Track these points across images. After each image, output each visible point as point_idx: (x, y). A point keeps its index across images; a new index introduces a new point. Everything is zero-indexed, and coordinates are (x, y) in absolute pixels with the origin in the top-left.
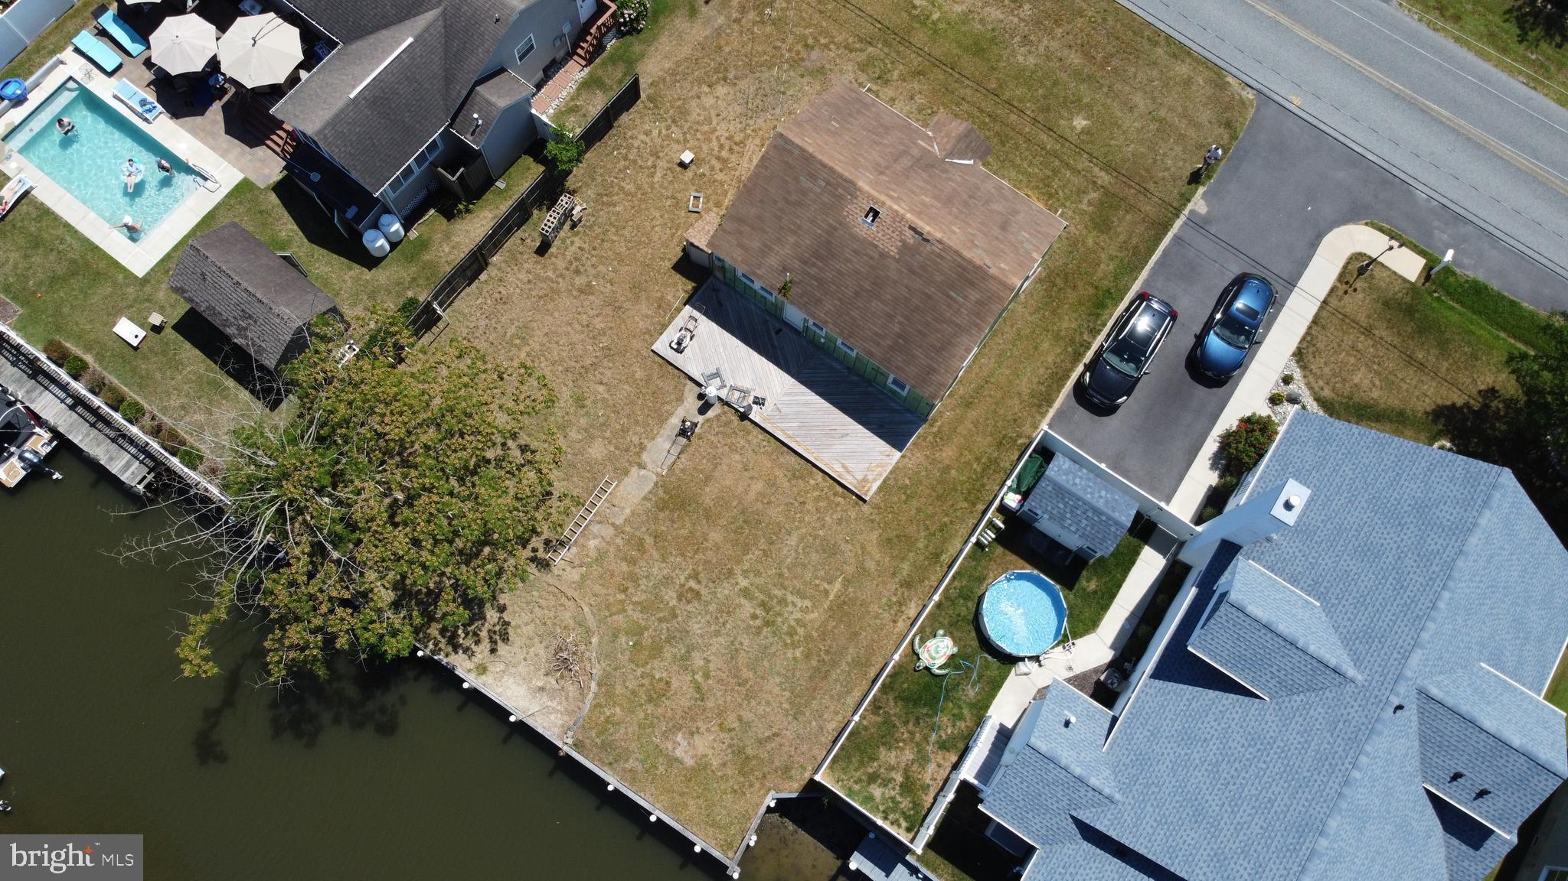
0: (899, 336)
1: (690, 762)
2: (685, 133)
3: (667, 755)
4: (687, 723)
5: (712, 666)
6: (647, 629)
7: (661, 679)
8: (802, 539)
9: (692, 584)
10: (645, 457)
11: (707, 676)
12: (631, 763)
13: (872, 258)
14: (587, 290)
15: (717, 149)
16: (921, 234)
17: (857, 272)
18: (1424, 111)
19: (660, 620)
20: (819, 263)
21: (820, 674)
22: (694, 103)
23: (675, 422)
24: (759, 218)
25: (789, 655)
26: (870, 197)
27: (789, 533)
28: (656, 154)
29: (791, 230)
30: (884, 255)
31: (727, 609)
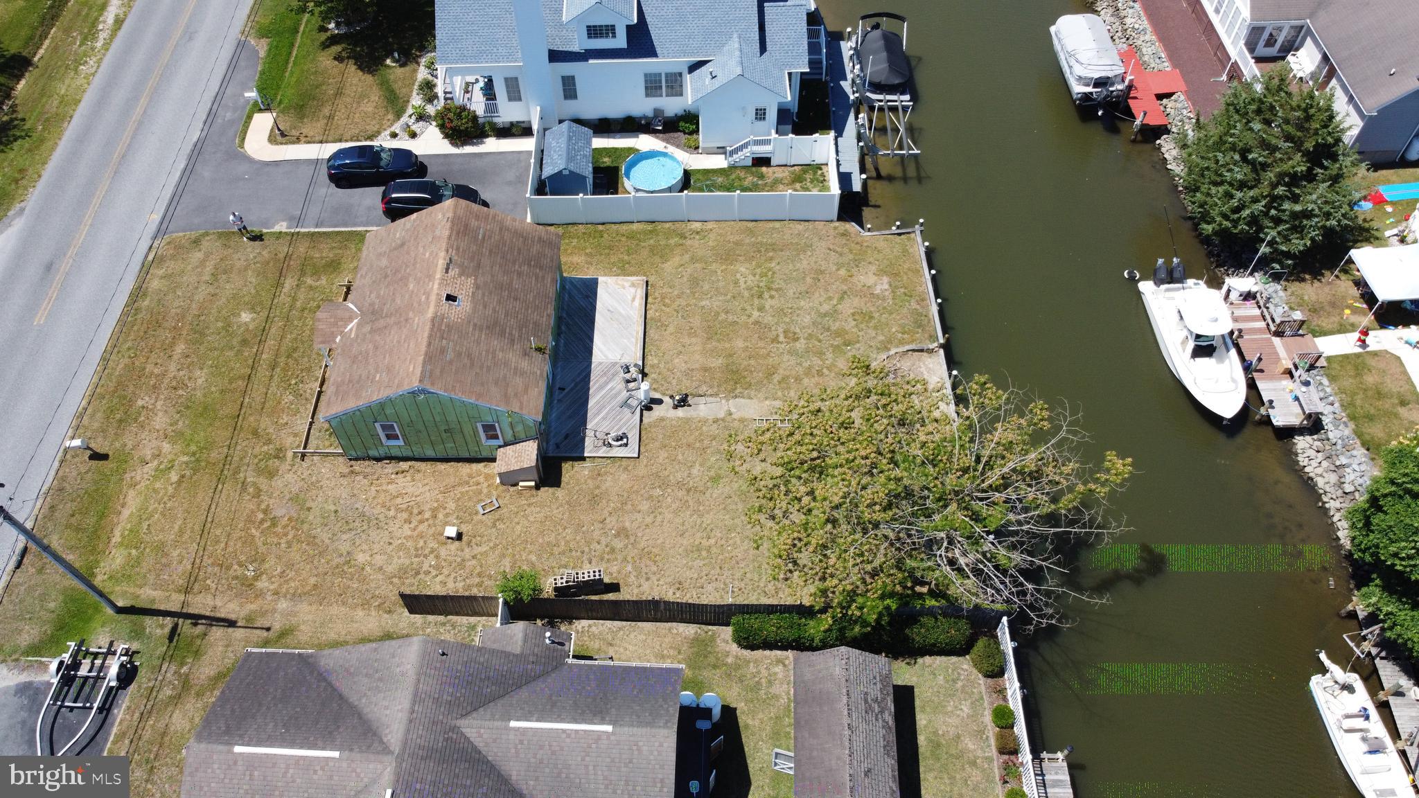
0: (529, 265)
1: (886, 279)
2: (425, 557)
3: (893, 292)
4: (868, 293)
5: (822, 299)
6: (832, 345)
7: (855, 320)
8: (702, 299)
9: (781, 338)
10: (721, 415)
11: (830, 298)
12: (914, 305)
13: (483, 295)
14: (622, 532)
15: (426, 524)
16: (448, 265)
17: (499, 302)
18: (140, 124)
19: (820, 341)
20: (508, 330)
21: (773, 247)
22: (389, 569)
23: (681, 412)
24: (496, 383)
25: (778, 267)
26: (438, 305)
27: (703, 307)
28: (462, 565)
29: (494, 357)
30: (477, 287)
31: (781, 312)
